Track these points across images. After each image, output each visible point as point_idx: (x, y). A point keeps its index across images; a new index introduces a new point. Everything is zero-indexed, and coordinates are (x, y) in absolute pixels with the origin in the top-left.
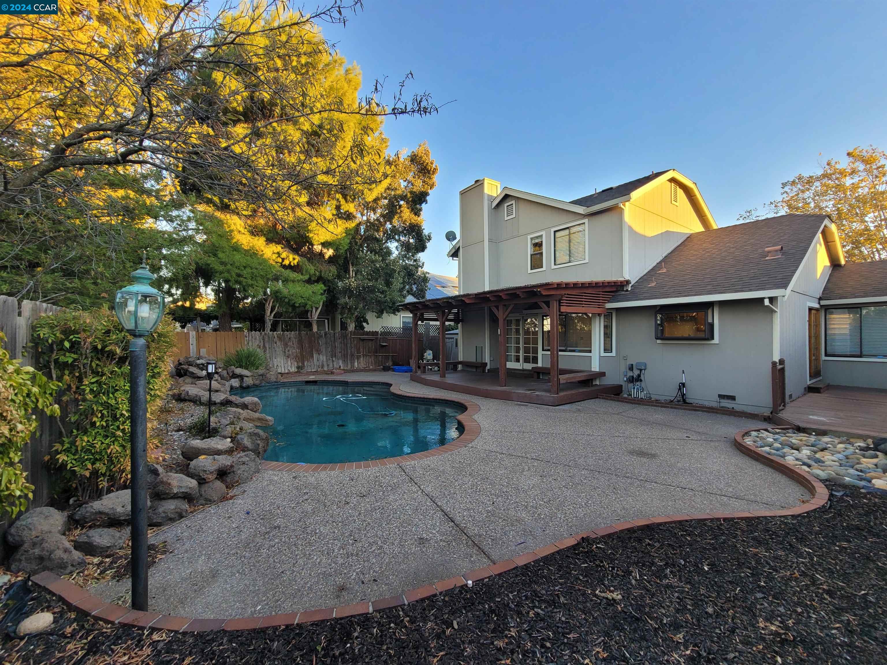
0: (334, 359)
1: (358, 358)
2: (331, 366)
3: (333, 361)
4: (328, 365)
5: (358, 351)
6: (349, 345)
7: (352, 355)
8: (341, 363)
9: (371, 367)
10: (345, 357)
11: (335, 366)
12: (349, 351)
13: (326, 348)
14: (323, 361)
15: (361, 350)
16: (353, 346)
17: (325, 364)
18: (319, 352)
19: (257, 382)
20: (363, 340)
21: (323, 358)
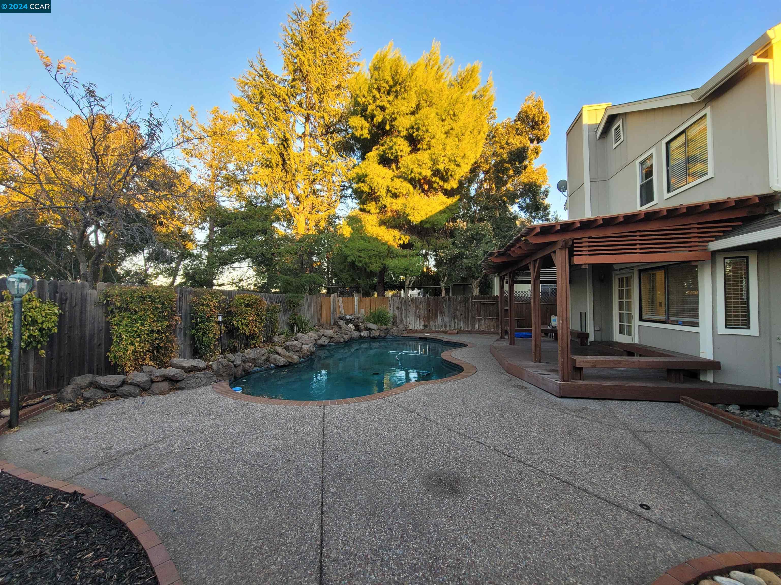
0: (456, 320)
1: (479, 321)
2: (453, 326)
3: (455, 322)
4: (450, 326)
5: (479, 315)
6: (470, 309)
7: (473, 318)
8: (462, 324)
9: (492, 330)
10: (466, 320)
11: (456, 327)
12: (470, 314)
13: (449, 312)
14: (445, 322)
15: (482, 313)
16: (474, 309)
17: (448, 324)
18: (443, 314)
19: (383, 335)
20: (484, 304)
21: (446, 319)
